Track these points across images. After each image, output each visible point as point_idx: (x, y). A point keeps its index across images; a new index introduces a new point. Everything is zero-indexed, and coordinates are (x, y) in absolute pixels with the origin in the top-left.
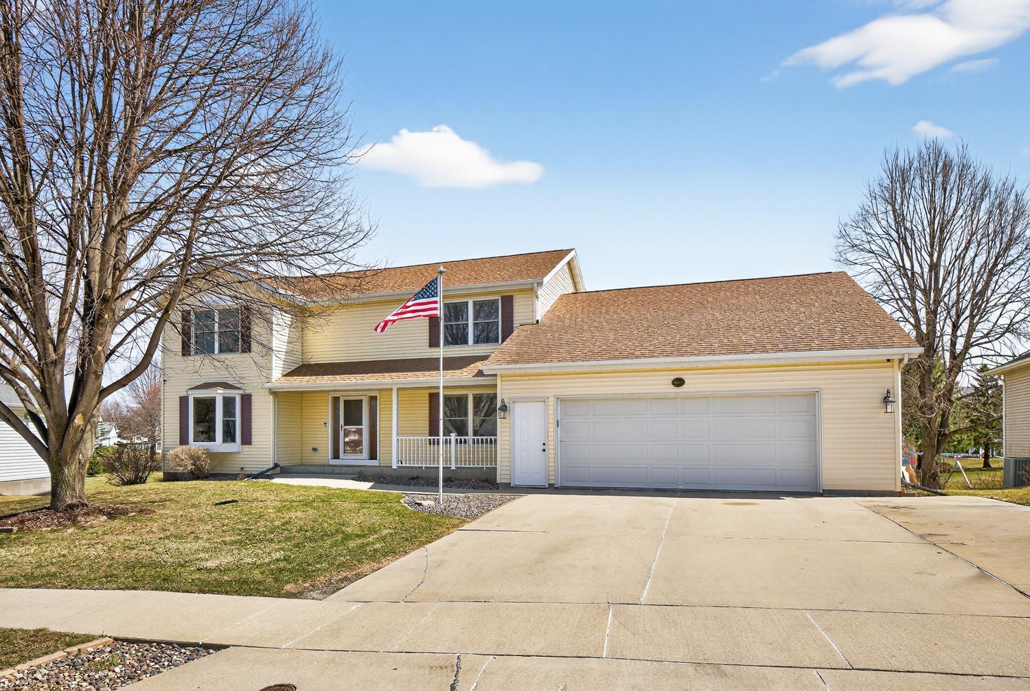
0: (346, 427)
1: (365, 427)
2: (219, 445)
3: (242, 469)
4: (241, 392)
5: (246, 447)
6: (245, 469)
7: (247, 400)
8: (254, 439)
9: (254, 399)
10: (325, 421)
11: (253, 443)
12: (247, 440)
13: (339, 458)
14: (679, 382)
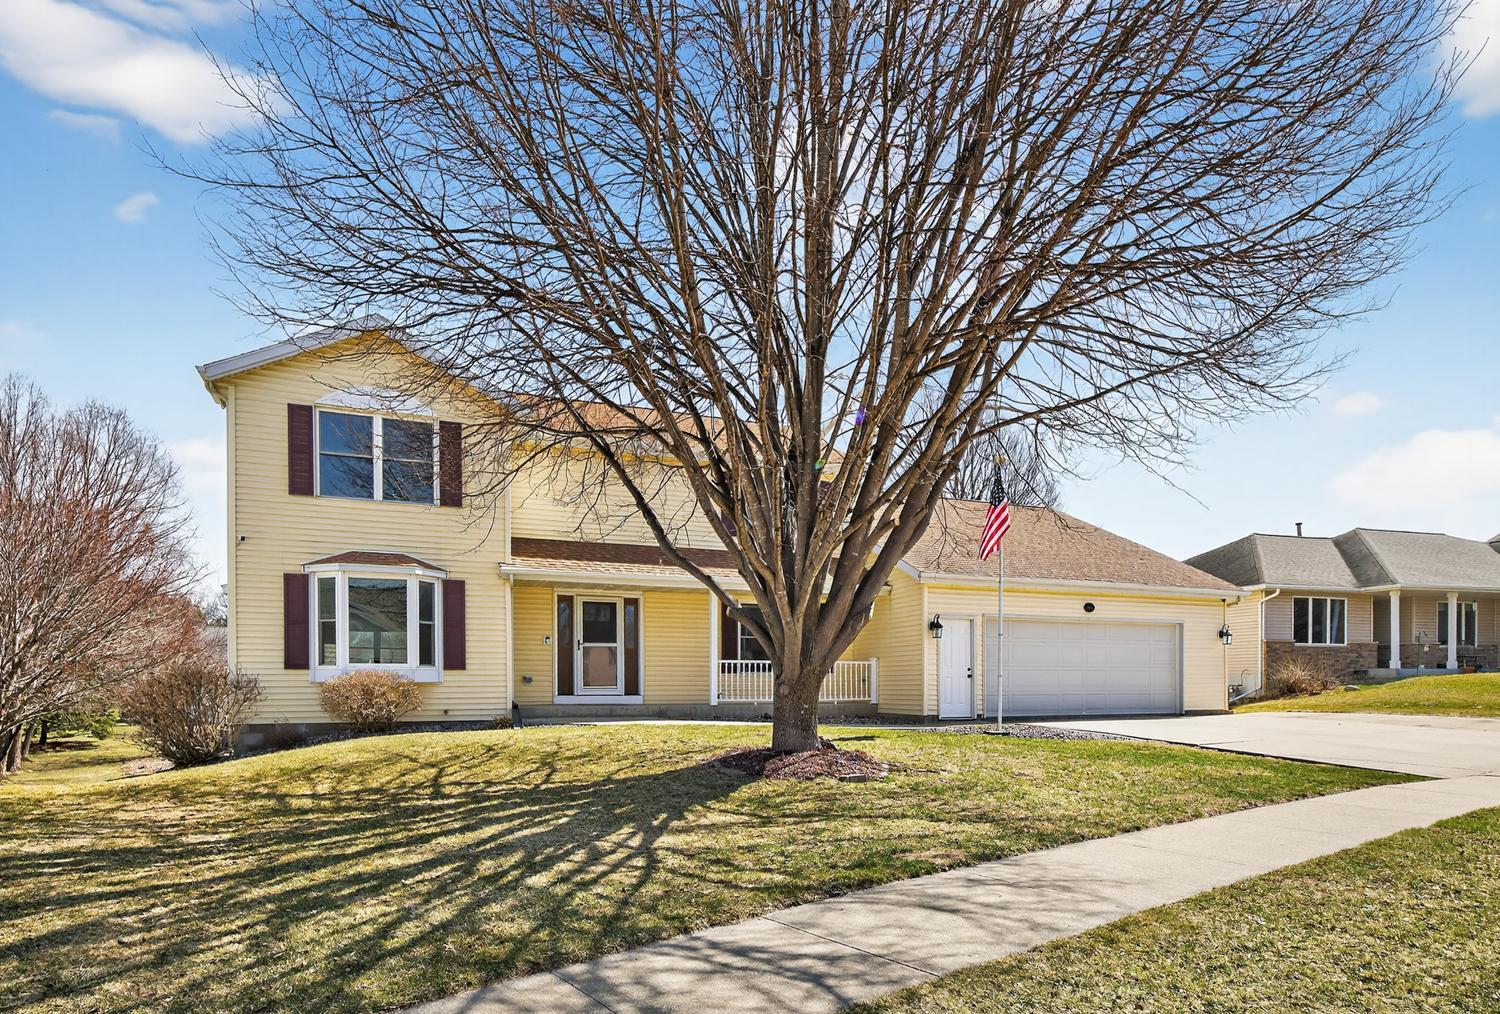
0: (586, 645)
1: (620, 646)
2: (411, 668)
3: (446, 712)
4: (442, 575)
5: (455, 676)
6: (450, 713)
7: (455, 591)
8: (469, 661)
9: (470, 591)
10: (547, 633)
11: (467, 667)
12: (456, 659)
13: (572, 694)
14: (1089, 608)
